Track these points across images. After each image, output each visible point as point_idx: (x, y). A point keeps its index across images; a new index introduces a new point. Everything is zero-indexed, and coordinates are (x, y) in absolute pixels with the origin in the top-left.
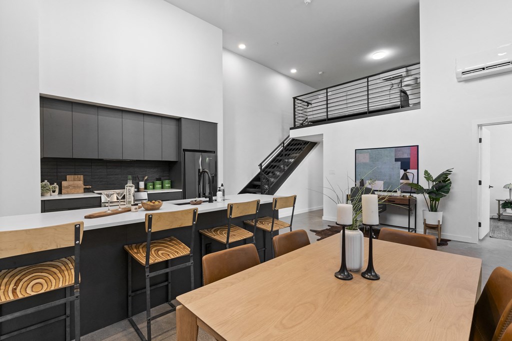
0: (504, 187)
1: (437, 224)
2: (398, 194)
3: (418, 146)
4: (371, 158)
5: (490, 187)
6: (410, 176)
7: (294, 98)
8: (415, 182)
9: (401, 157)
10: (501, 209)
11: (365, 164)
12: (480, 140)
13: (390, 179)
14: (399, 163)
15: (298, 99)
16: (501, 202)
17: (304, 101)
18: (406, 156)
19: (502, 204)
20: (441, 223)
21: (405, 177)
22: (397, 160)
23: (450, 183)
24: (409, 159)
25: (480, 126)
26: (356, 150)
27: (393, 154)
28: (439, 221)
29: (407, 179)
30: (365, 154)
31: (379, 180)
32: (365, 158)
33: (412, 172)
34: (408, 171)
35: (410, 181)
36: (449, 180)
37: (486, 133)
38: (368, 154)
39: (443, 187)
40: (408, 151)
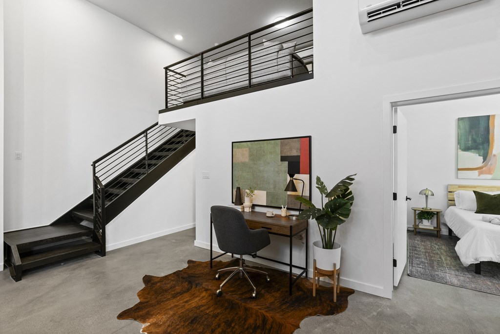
0: (420, 194)
1: (333, 270)
2: (283, 212)
3: (310, 137)
4: (251, 155)
5: (407, 199)
6: (299, 185)
7: (166, 68)
8: (307, 194)
9: (289, 154)
10: (417, 220)
11: (244, 164)
12: (395, 130)
13: (275, 188)
14: (286, 163)
15: (171, 71)
16: (417, 212)
17: (177, 73)
18: (294, 153)
19: (418, 214)
20: (338, 267)
21: (292, 187)
22: (283, 159)
23: (352, 198)
24: (298, 157)
25: (394, 105)
26: (233, 143)
27: (278, 150)
28: (335, 265)
29: (294, 189)
30: (244, 149)
31: (261, 189)
32: (243, 155)
33: (302, 178)
34: (296, 176)
35: (299, 193)
36: (351, 193)
37: (402, 117)
38: (248, 149)
39: (341, 206)
40: (296, 144)
